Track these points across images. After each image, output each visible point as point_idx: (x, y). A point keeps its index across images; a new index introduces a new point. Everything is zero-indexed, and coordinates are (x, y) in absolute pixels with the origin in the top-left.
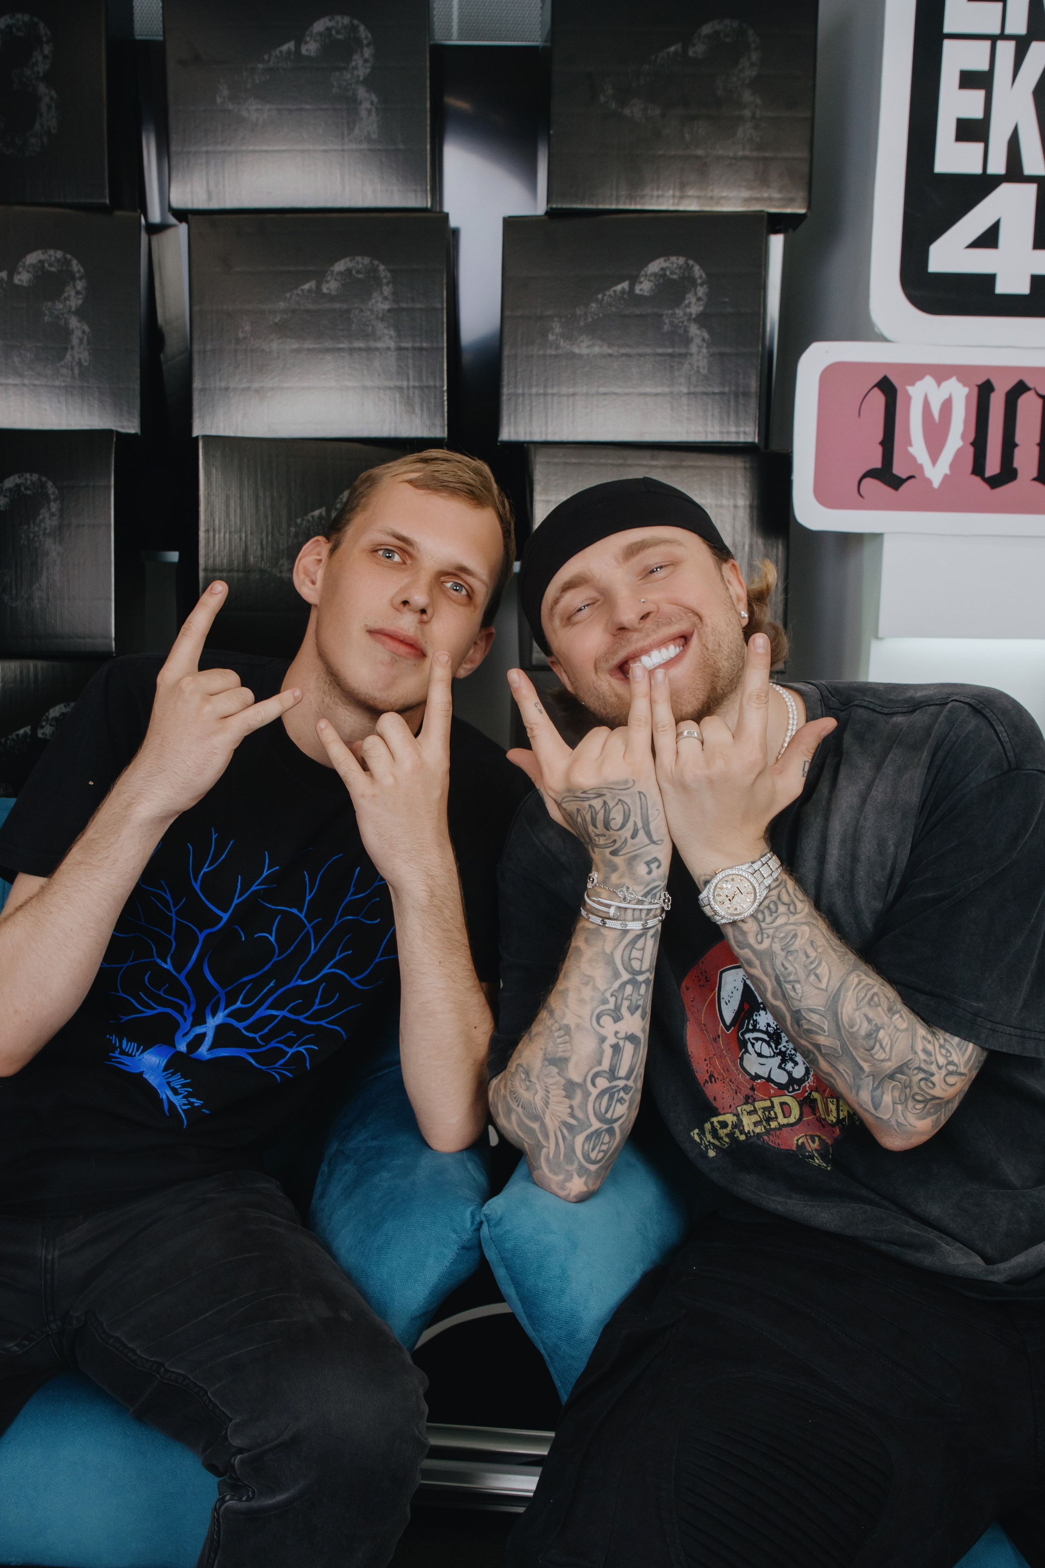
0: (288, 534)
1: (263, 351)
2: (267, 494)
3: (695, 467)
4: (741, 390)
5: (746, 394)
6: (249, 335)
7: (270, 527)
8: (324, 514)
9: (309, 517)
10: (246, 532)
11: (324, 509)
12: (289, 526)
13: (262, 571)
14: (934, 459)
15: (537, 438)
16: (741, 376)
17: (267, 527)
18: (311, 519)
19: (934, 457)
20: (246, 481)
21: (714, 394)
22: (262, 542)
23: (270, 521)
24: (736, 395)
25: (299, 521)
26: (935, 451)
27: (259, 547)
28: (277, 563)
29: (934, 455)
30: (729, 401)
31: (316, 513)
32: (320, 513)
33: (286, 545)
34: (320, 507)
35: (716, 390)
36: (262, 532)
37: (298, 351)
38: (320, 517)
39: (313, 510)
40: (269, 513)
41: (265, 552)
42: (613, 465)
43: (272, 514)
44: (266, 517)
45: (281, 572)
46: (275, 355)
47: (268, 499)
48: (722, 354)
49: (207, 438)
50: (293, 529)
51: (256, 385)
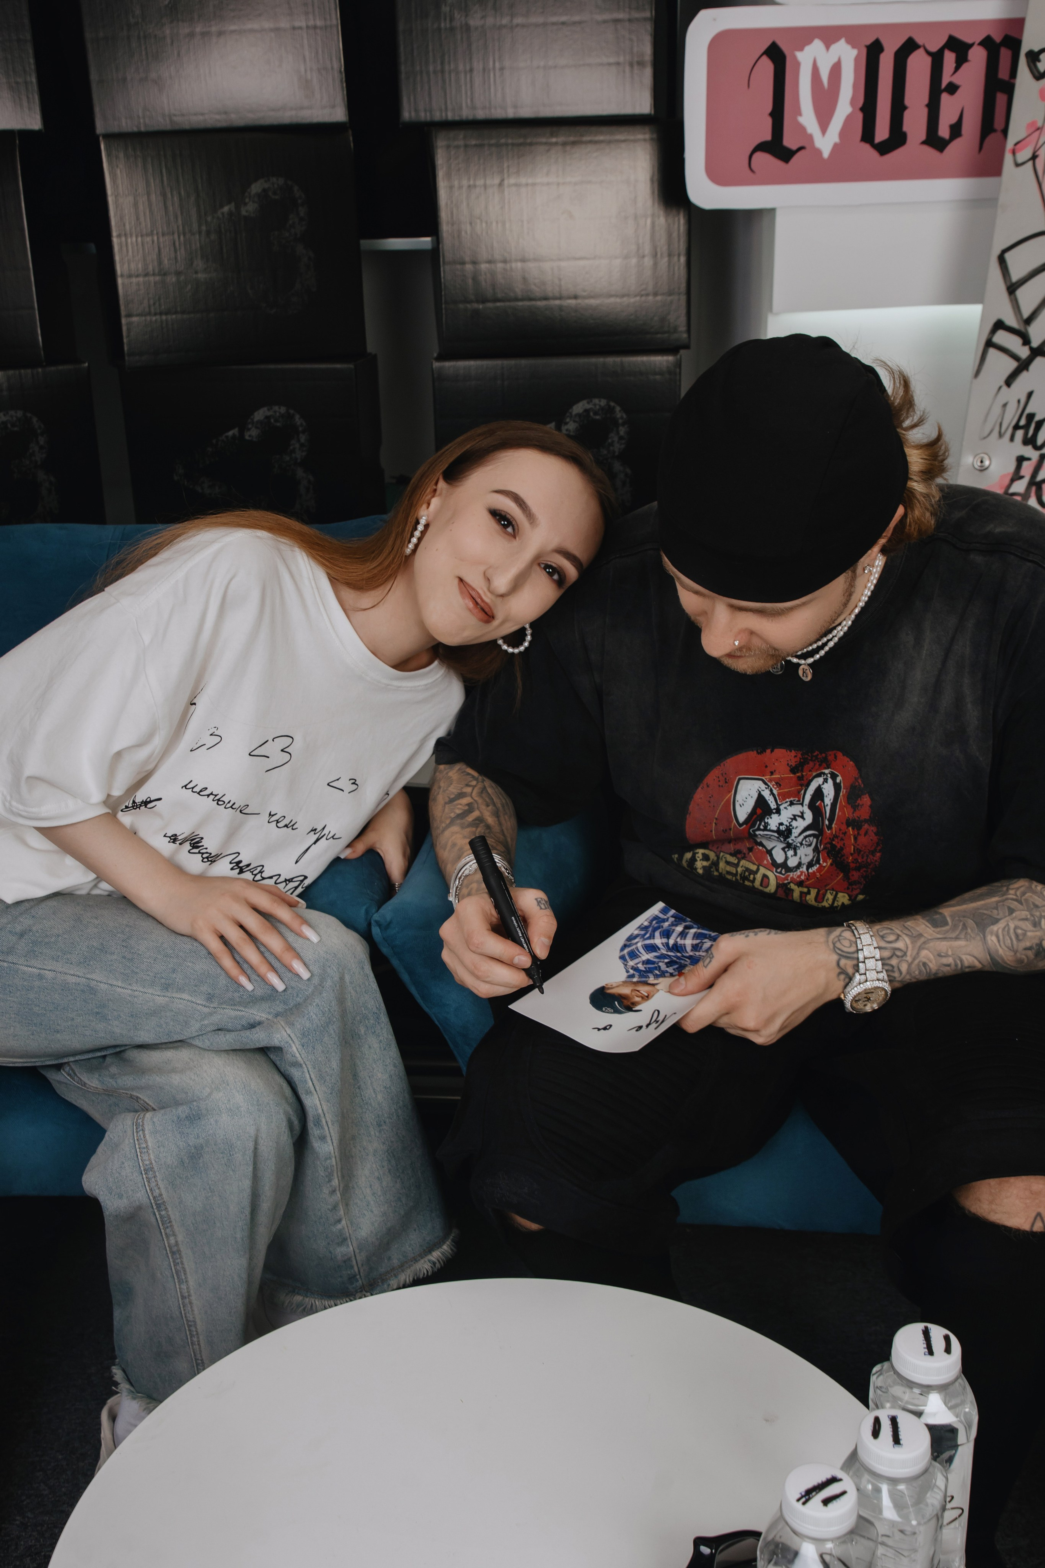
0: (200, 233)
1: (155, 36)
2: (175, 193)
3: (596, 142)
4: (636, 59)
5: (641, 64)
6: (140, 20)
7: (181, 228)
8: (233, 209)
9: (219, 214)
10: (157, 234)
11: (233, 204)
12: (200, 225)
13: (178, 273)
14: (824, 128)
15: (437, 116)
16: (635, 44)
17: (178, 227)
18: (221, 216)
19: (824, 127)
20: (152, 181)
21: (609, 64)
22: (174, 244)
23: (180, 222)
24: (631, 65)
25: (209, 219)
26: (824, 120)
27: (172, 249)
28: (192, 264)
29: (824, 125)
30: (624, 72)
31: (226, 209)
32: (230, 209)
33: (198, 245)
34: (229, 203)
35: (612, 60)
36: (173, 234)
37: (191, 35)
38: (230, 213)
39: (222, 206)
40: (179, 213)
41: (178, 253)
42: (513, 145)
43: (182, 214)
44: (176, 217)
45: (196, 273)
46: (169, 41)
47: (175, 198)
48: (616, 21)
49: (108, 136)
50: (204, 228)
51: (153, 75)
